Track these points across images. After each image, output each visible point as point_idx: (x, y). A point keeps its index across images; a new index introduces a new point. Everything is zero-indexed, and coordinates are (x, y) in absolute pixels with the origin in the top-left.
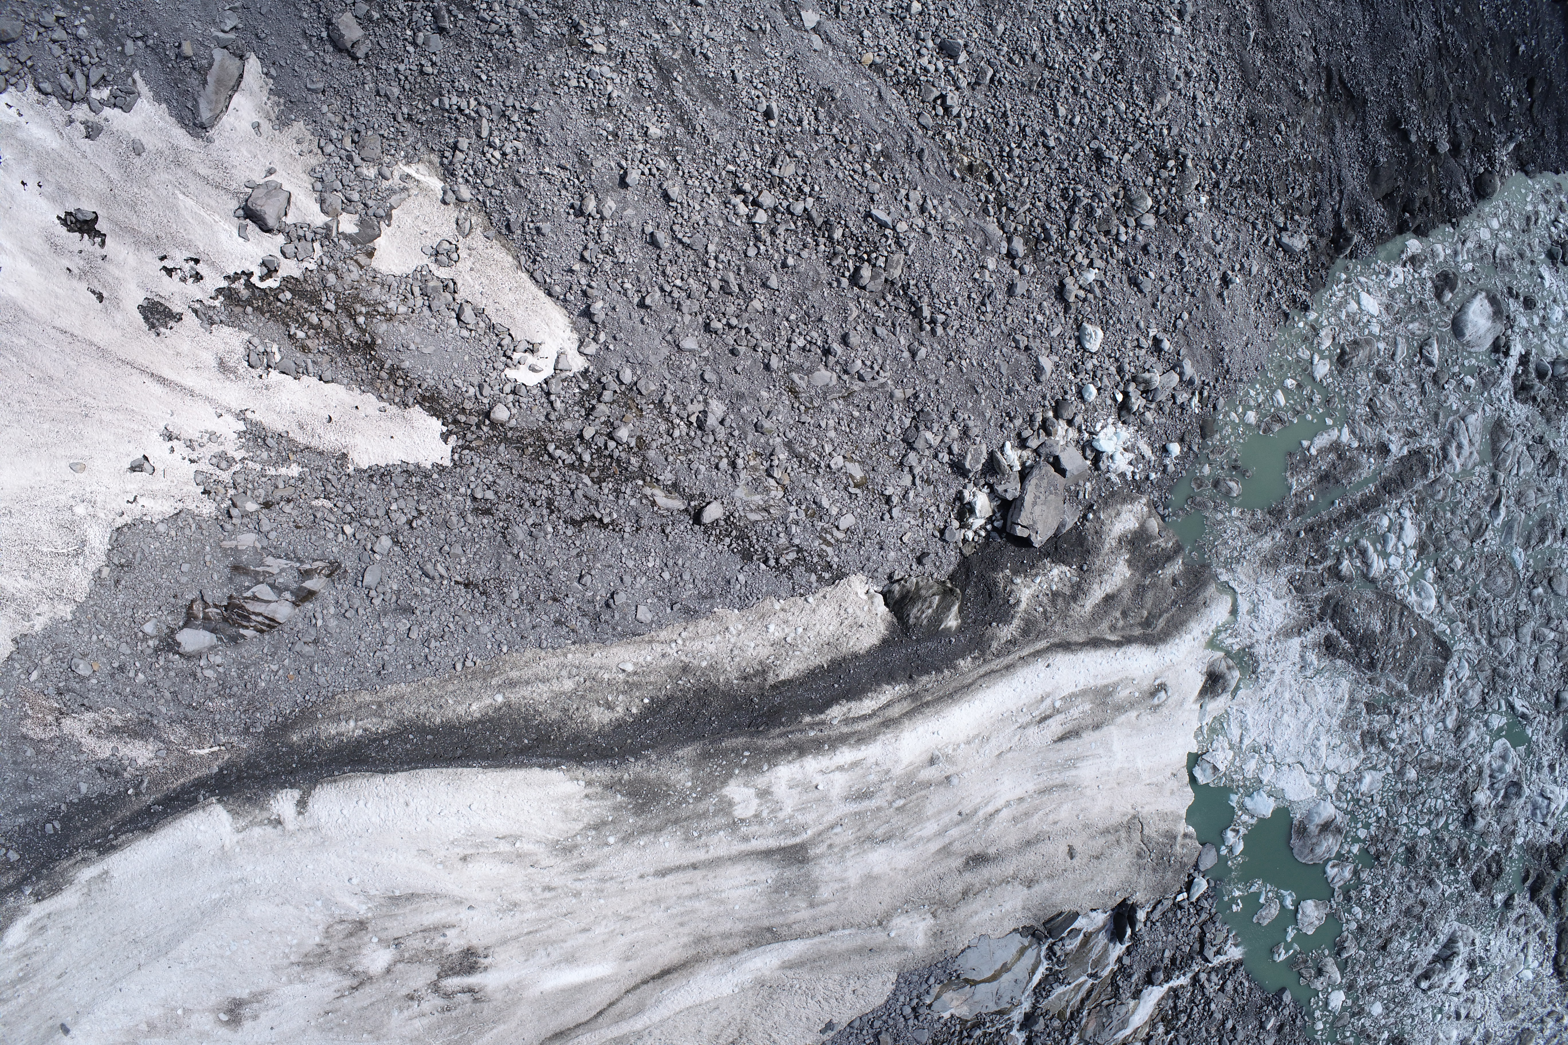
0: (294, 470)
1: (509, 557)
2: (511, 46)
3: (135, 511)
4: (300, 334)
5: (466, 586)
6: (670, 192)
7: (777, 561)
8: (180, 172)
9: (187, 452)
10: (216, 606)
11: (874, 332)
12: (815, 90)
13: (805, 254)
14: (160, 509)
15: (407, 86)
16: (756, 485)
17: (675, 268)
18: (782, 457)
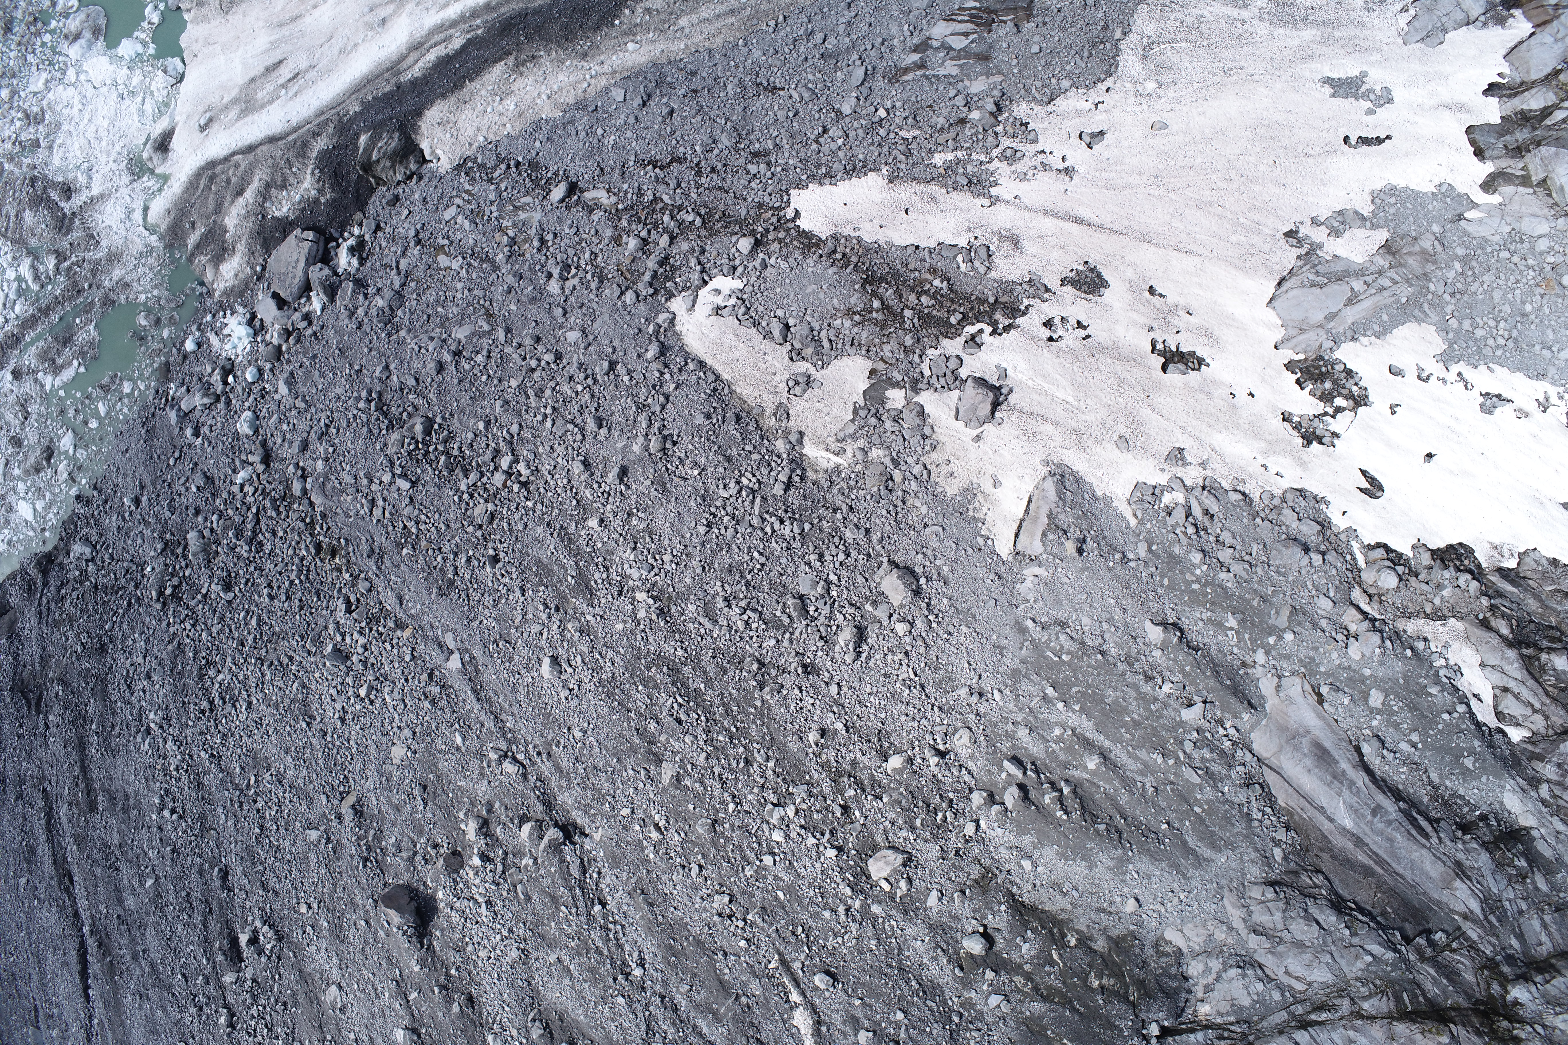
0: (938, 159)
1: (735, 118)
2: (727, 587)
3: (1094, 96)
4: (937, 283)
5: (775, 88)
6: (582, 468)
7: (508, 167)
8: (1074, 424)
9: (1048, 159)
10: (1004, 22)
11: (417, 380)
12: (454, 595)
13: (470, 436)
14: (1070, 102)
15: (836, 539)
16: (523, 226)
17: (583, 402)
18: (501, 256)
